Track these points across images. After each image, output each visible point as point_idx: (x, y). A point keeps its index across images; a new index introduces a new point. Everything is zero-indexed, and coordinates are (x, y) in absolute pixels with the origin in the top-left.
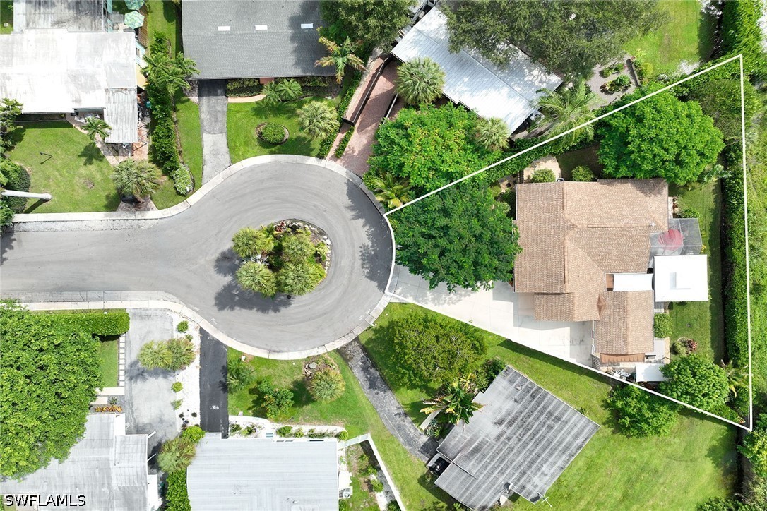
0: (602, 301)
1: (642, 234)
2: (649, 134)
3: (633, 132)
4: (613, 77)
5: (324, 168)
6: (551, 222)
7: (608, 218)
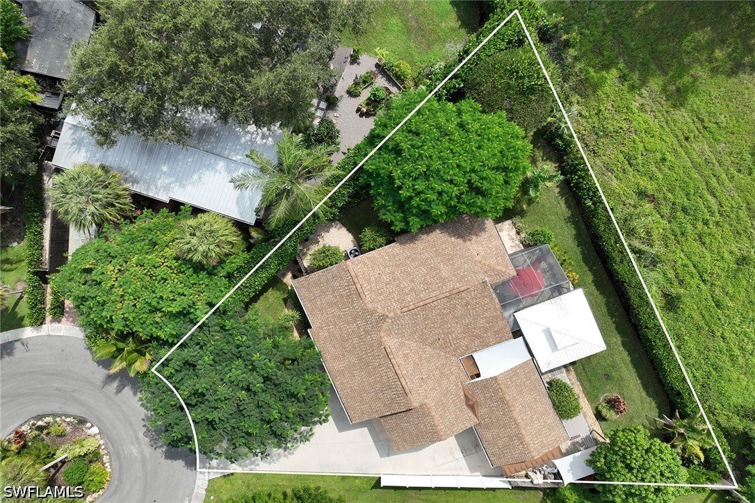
0: (470, 396)
1: (479, 296)
2: (416, 169)
3: (397, 173)
4: (366, 94)
5: (49, 335)
6: (355, 320)
7: (425, 290)
